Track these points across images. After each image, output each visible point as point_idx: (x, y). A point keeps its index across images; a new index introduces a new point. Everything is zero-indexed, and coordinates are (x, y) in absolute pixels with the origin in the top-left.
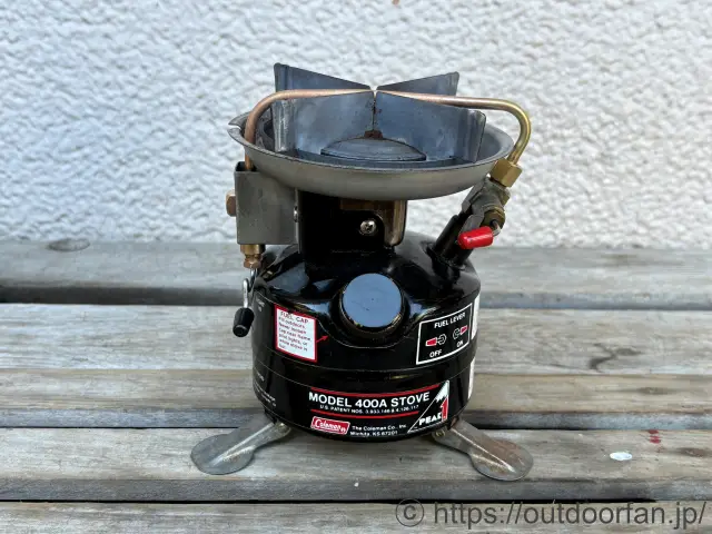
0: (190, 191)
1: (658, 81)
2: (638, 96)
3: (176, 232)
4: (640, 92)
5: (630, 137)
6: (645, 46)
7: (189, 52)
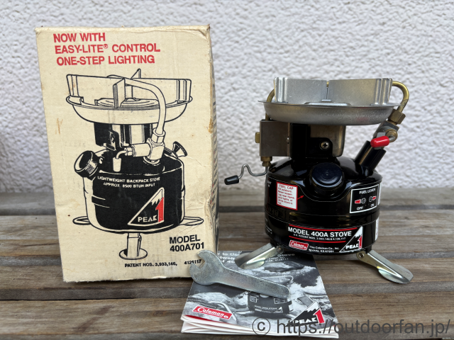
0: (34, 168)
1: (237, 113)
2: (229, 120)
3: (29, 187)
4: (229, 118)
5: (228, 139)
6: (229, 98)
7: (29, 106)
